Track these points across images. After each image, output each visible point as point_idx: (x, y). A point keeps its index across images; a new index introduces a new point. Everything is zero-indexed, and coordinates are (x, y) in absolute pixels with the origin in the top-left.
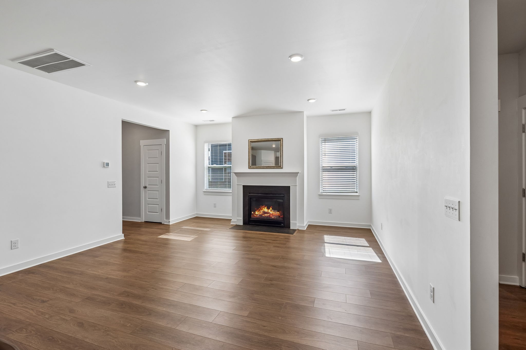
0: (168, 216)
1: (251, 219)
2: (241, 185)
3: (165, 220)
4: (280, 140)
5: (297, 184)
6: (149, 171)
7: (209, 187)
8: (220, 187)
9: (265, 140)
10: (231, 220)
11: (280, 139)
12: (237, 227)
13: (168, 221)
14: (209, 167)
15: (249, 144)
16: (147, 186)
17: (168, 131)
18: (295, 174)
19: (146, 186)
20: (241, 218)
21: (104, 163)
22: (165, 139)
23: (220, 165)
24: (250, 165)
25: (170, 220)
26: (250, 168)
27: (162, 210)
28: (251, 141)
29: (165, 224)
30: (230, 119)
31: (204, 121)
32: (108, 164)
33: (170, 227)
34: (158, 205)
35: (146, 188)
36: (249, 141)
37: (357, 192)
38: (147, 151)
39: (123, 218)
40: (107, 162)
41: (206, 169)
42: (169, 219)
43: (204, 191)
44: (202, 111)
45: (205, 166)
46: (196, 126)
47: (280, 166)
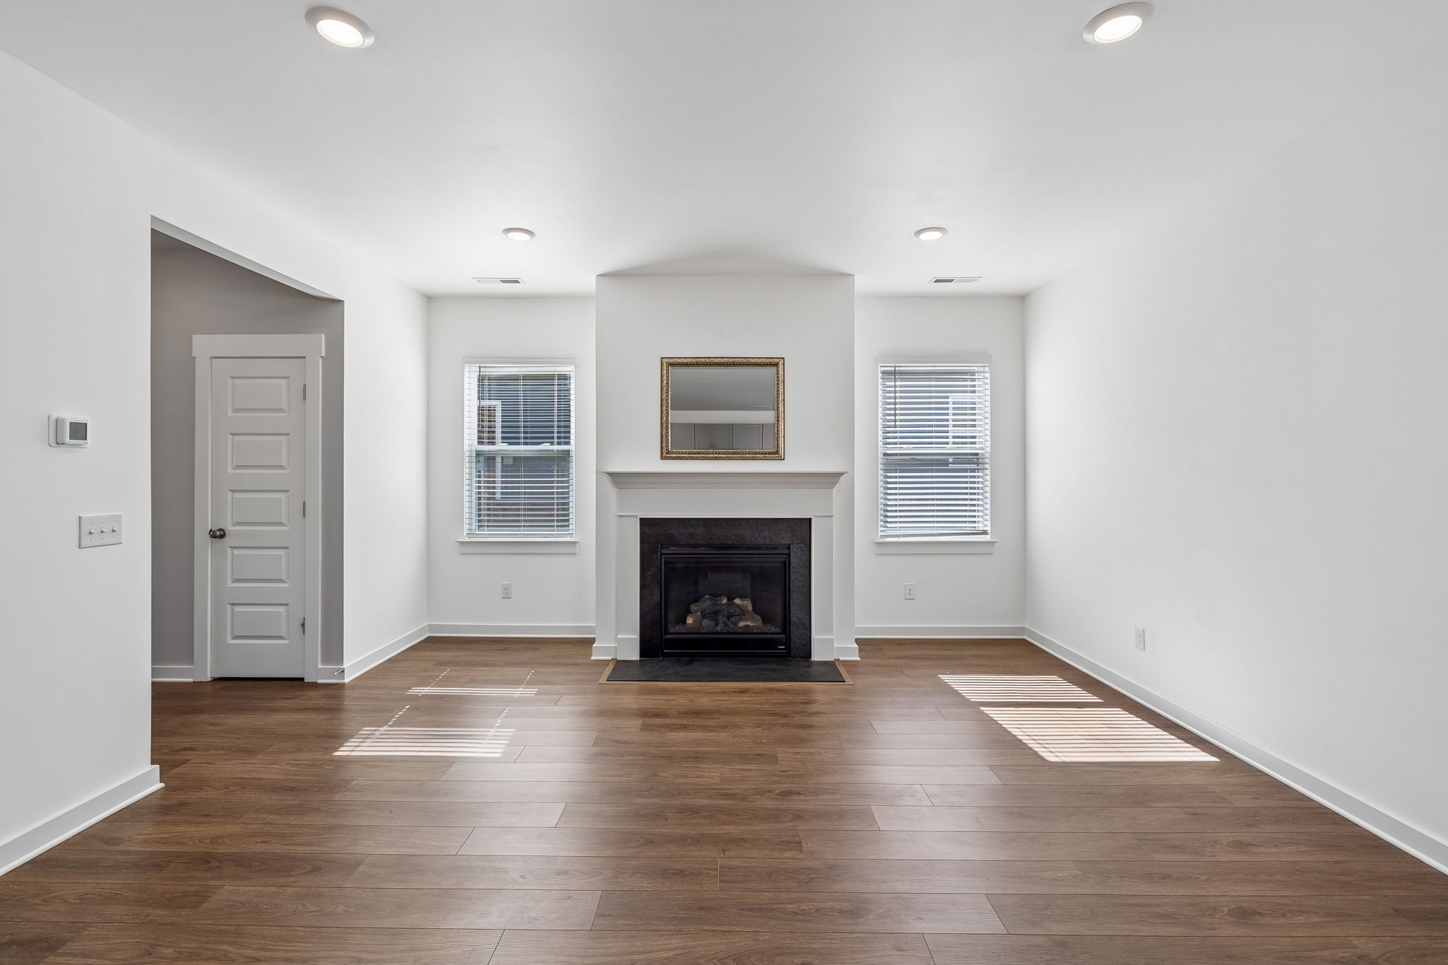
0: (333, 648)
1: (667, 636)
2: (634, 519)
3: (320, 666)
4: (776, 365)
5: (834, 512)
6: (238, 467)
7: (480, 526)
8: (524, 526)
9: (722, 360)
10: (592, 641)
11: (777, 360)
12: (621, 670)
13: (337, 670)
14: (478, 454)
15: (665, 372)
16: (229, 528)
17: (338, 303)
18: (831, 479)
19: (220, 530)
20: (635, 636)
21: (58, 422)
22: (323, 335)
23: (525, 444)
24: (667, 446)
25: (345, 665)
26: (666, 455)
27: (303, 625)
28: (671, 361)
29: (319, 681)
30: (588, 282)
31: (479, 280)
32: (79, 431)
33: (347, 693)
34: (284, 607)
35: (222, 536)
36: (662, 364)
37: (985, 533)
38: (230, 380)
39: (155, 673)
40: (80, 418)
41: (467, 459)
42: (339, 658)
43: (460, 542)
44: (512, 235)
45: (466, 448)
46: (430, 300)
47: (777, 452)
